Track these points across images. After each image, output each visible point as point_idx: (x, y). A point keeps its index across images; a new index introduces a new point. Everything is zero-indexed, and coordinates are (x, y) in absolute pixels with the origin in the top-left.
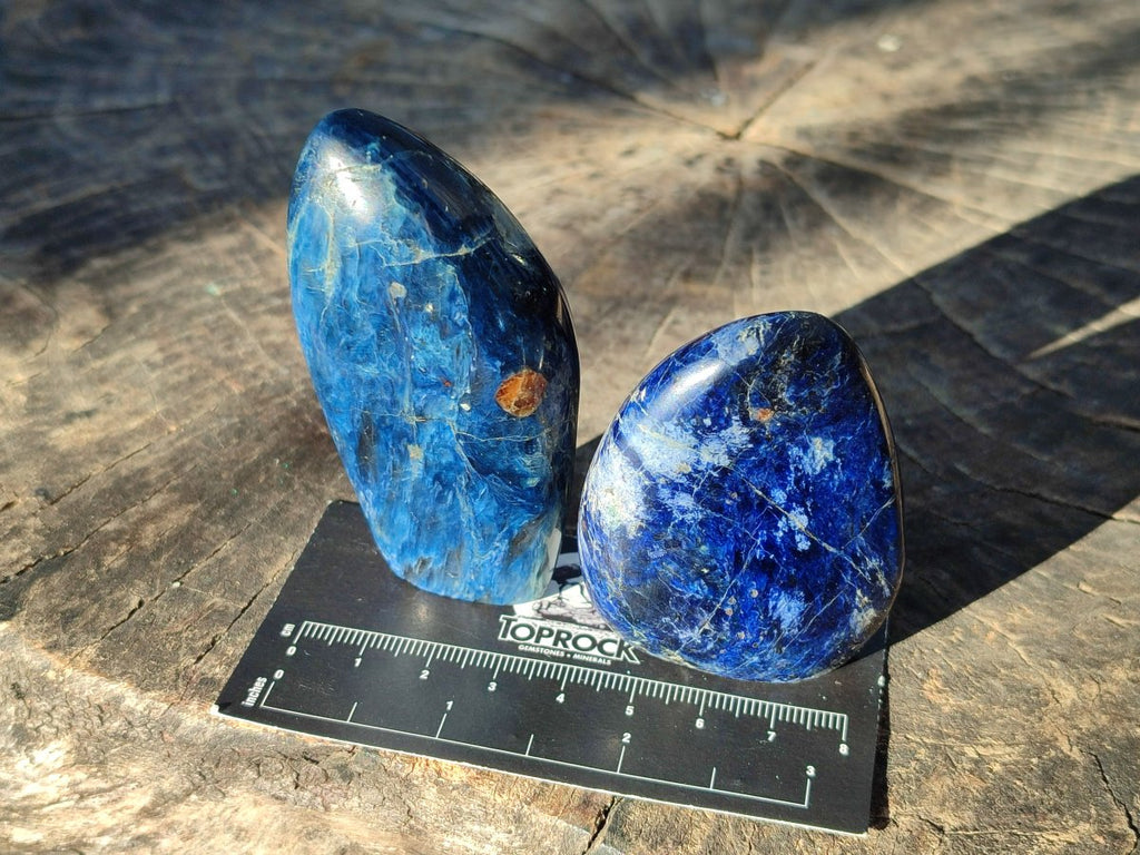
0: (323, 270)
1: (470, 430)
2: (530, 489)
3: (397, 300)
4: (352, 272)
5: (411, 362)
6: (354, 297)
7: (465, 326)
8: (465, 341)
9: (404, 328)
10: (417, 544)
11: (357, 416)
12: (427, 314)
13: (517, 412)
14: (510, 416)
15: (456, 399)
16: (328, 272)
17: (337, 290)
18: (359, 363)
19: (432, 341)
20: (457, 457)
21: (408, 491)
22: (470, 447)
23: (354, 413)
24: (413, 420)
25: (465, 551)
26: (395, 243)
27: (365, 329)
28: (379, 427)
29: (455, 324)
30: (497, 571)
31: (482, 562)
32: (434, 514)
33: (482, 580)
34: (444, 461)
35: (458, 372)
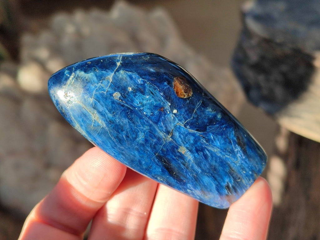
0: (94, 120)
1: (186, 119)
2: (221, 119)
3: (120, 98)
4: (101, 109)
5: (146, 116)
6: (110, 115)
7: (145, 82)
8: (150, 87)
9: (132, 106)
10: (219, 183)
11: (156, 160)
12: (131, 92)
13: (188, 95)
14: (188, 98)
15: (170, 112)
16: (96, 119)
17: (104, 121)
18: (136, 138)
19: (143, 99)
20: (193, 135)
21: (196, 167)
22: (192, 125)
23: (154, 160)
24: (169, 139)
25: (232, 165)
26: (100, 84)
27: (124, 122)
28: (165, 155)
29: (141, 85)
30: (247, 160)
31: (240, 162)
32: (211, 165)
33: (247, 170)
34: (192, 142)
35: (159, 100)
